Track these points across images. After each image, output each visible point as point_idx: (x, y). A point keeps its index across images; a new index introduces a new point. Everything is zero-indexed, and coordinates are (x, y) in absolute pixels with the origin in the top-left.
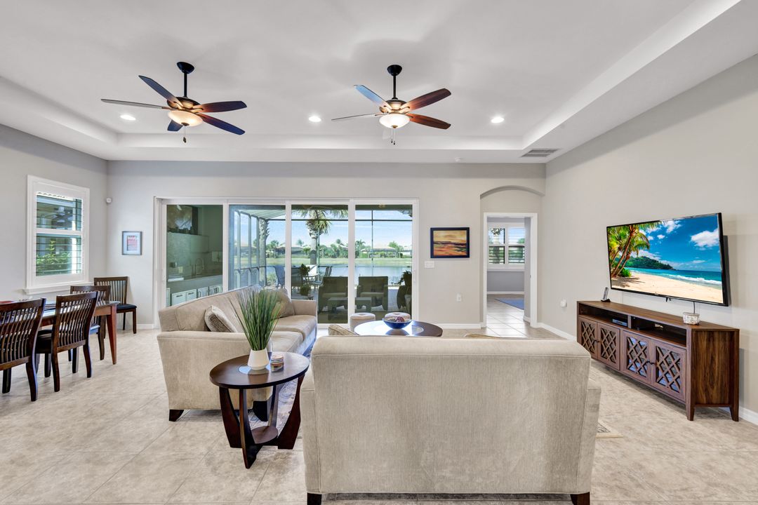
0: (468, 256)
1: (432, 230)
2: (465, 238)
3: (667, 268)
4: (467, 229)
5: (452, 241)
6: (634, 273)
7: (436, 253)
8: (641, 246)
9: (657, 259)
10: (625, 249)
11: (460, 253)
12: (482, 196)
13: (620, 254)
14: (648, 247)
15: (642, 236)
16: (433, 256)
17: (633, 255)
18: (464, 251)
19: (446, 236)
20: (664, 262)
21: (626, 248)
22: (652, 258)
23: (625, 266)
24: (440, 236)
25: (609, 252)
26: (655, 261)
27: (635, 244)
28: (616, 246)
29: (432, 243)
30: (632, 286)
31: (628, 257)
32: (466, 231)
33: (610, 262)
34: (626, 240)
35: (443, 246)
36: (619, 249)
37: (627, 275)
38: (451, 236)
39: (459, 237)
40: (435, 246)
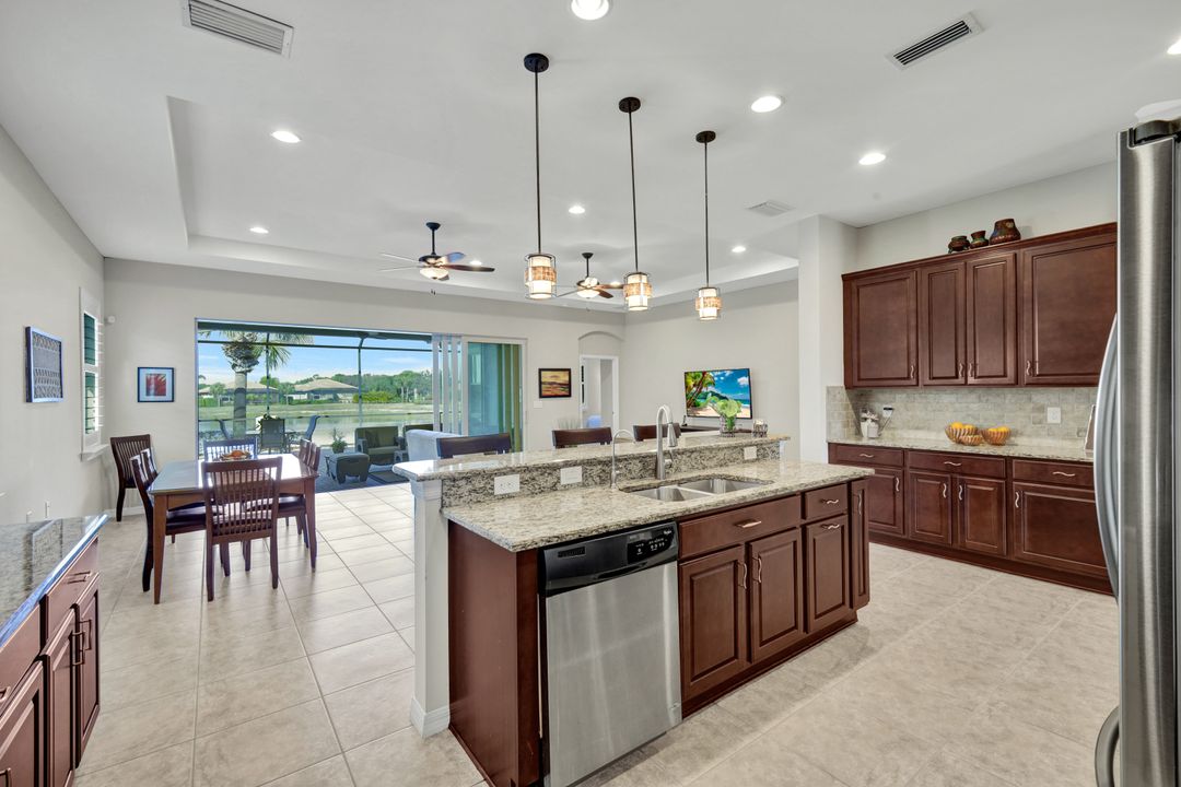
0: (569, 396)
1: (540, 370)
2: (567, 379)
4: (569, 370)
5: (558, 382)
6: (703, 404)
7: (544, 393)
8: (709, 384)
9: (719, 392)
11: (564, 393)
12: (580, 339)
13: (695, 389)
14: (714, 385)
15: (711, 377)
16: (541, 396)
17: (704, 390)
18: (567, 390)
19: (552, 377)
20: (723, 395)
21: (699, 385)
22: (716, 392)
23: (698, 399)
24: (547, 377)
25: (686, 387)
26: (718, 394)
27: (706, 383)
28: (691, 383)
29: (541, 383)
30: (701, 413)
31: (700, 392)
32: (568, 372)
33: (687, 395)
34: (699, 381)
35: (549, 386)
36: (694, 385)
37: (698, 406)
38: (555, 377)
39: (563, 378)
40: (543, 386)
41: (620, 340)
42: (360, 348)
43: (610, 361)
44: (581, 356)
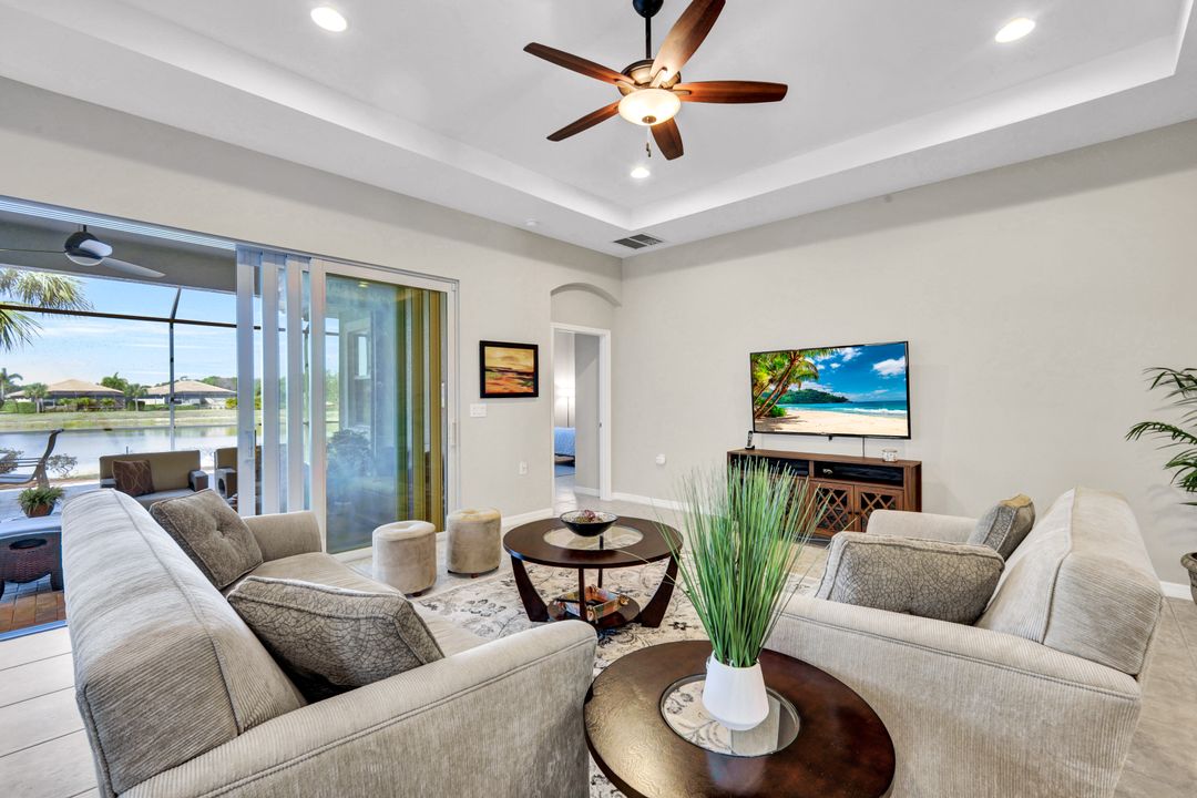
0: (535, 394)
1: (483, 345)
2: (531, 363)
3: (841, 401)
4: (535, 348)
5: (514, 368)
6: (790, 411)
7: (490, 388)
8: (805, 376)
9: (827, 391)
10: (780, 381)
11: (525, 389)
12: (553, 293)
13: (772, 387)
14: (816, 377)
15: (808, 365)
16: (484, 395)
17: (793, 388)
18: (531, 385)
19: (505, 358)
20: (838, 394)
21: (782, 381)
22: (821, 390)
23: (778, 403)
24: (495, 357)
25: (754, 385)
26: (824, 394)
27: (797, 375)
28: (765, 377)
29: (483, 369)
30: (786, 427)
31: (784, 391)
32: (532, 351)
33: (754, 398)
34: (783, 370)
35: (499, 375)
36: (771, 381)
37: (780, 414)
38: (511, 358)
39: (524, 361)
40: (488, 374)
41: (614, 303)
42: (172, 321)
43: (596, 339)
44: (554, 325)
